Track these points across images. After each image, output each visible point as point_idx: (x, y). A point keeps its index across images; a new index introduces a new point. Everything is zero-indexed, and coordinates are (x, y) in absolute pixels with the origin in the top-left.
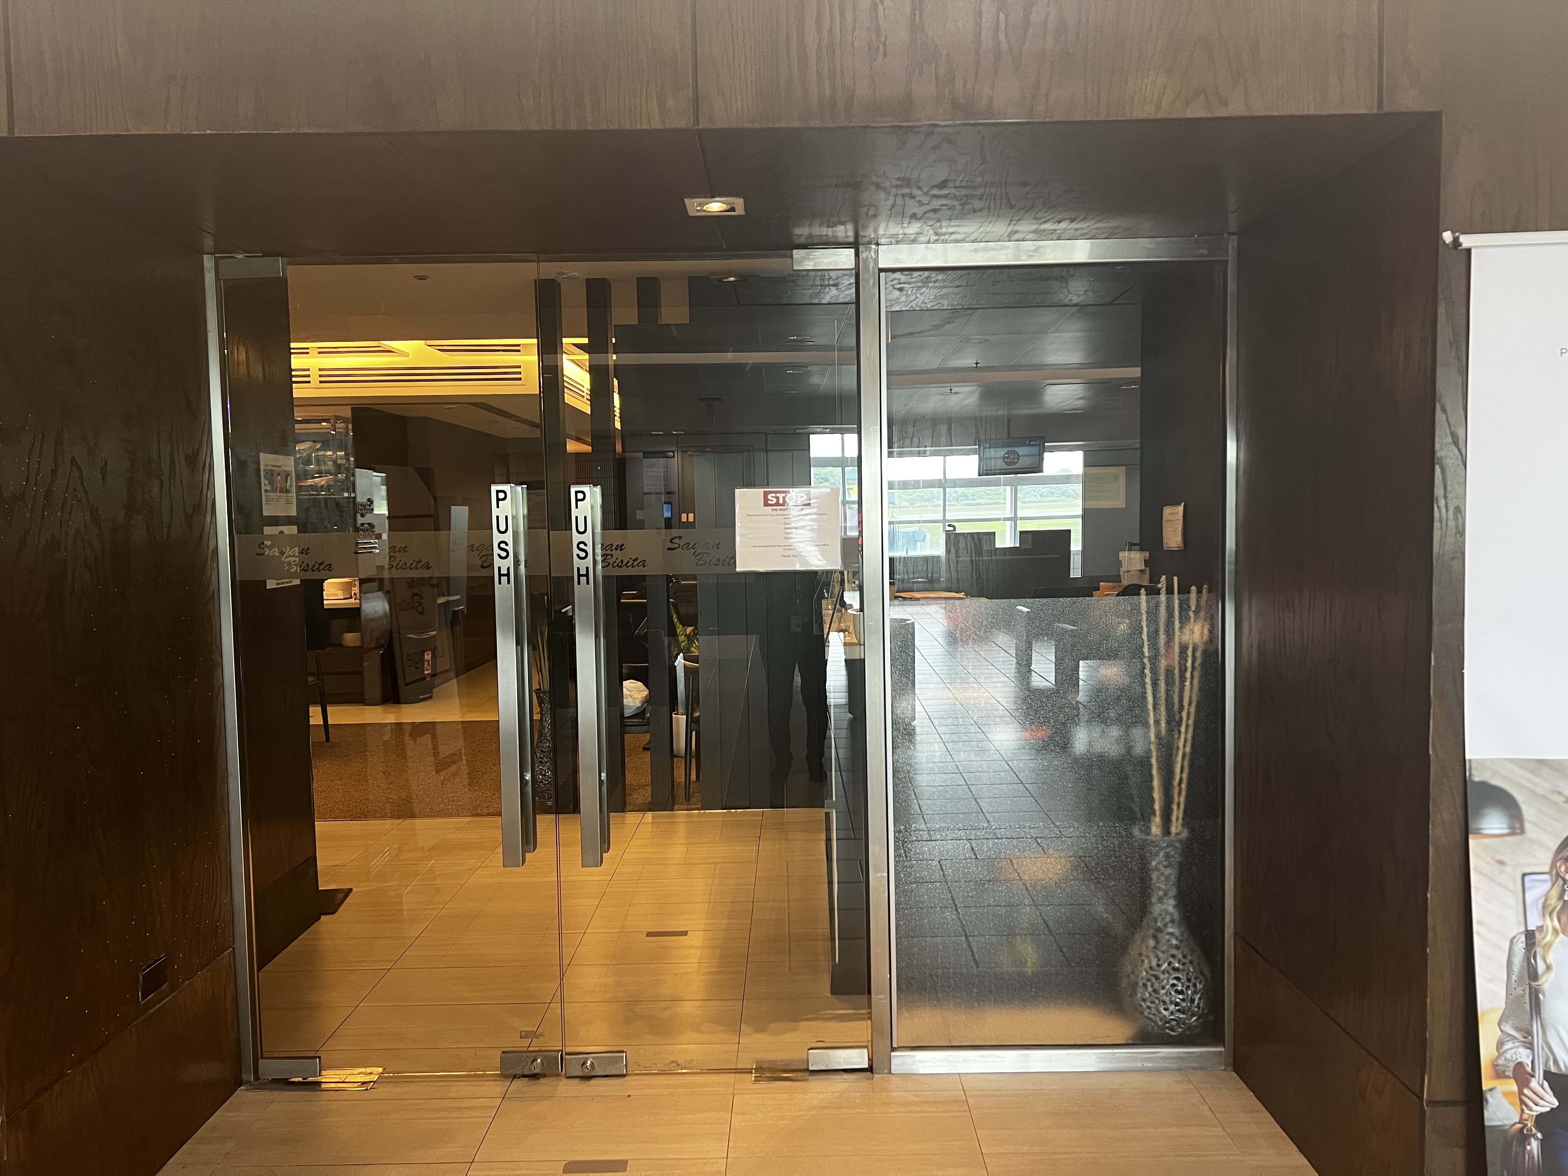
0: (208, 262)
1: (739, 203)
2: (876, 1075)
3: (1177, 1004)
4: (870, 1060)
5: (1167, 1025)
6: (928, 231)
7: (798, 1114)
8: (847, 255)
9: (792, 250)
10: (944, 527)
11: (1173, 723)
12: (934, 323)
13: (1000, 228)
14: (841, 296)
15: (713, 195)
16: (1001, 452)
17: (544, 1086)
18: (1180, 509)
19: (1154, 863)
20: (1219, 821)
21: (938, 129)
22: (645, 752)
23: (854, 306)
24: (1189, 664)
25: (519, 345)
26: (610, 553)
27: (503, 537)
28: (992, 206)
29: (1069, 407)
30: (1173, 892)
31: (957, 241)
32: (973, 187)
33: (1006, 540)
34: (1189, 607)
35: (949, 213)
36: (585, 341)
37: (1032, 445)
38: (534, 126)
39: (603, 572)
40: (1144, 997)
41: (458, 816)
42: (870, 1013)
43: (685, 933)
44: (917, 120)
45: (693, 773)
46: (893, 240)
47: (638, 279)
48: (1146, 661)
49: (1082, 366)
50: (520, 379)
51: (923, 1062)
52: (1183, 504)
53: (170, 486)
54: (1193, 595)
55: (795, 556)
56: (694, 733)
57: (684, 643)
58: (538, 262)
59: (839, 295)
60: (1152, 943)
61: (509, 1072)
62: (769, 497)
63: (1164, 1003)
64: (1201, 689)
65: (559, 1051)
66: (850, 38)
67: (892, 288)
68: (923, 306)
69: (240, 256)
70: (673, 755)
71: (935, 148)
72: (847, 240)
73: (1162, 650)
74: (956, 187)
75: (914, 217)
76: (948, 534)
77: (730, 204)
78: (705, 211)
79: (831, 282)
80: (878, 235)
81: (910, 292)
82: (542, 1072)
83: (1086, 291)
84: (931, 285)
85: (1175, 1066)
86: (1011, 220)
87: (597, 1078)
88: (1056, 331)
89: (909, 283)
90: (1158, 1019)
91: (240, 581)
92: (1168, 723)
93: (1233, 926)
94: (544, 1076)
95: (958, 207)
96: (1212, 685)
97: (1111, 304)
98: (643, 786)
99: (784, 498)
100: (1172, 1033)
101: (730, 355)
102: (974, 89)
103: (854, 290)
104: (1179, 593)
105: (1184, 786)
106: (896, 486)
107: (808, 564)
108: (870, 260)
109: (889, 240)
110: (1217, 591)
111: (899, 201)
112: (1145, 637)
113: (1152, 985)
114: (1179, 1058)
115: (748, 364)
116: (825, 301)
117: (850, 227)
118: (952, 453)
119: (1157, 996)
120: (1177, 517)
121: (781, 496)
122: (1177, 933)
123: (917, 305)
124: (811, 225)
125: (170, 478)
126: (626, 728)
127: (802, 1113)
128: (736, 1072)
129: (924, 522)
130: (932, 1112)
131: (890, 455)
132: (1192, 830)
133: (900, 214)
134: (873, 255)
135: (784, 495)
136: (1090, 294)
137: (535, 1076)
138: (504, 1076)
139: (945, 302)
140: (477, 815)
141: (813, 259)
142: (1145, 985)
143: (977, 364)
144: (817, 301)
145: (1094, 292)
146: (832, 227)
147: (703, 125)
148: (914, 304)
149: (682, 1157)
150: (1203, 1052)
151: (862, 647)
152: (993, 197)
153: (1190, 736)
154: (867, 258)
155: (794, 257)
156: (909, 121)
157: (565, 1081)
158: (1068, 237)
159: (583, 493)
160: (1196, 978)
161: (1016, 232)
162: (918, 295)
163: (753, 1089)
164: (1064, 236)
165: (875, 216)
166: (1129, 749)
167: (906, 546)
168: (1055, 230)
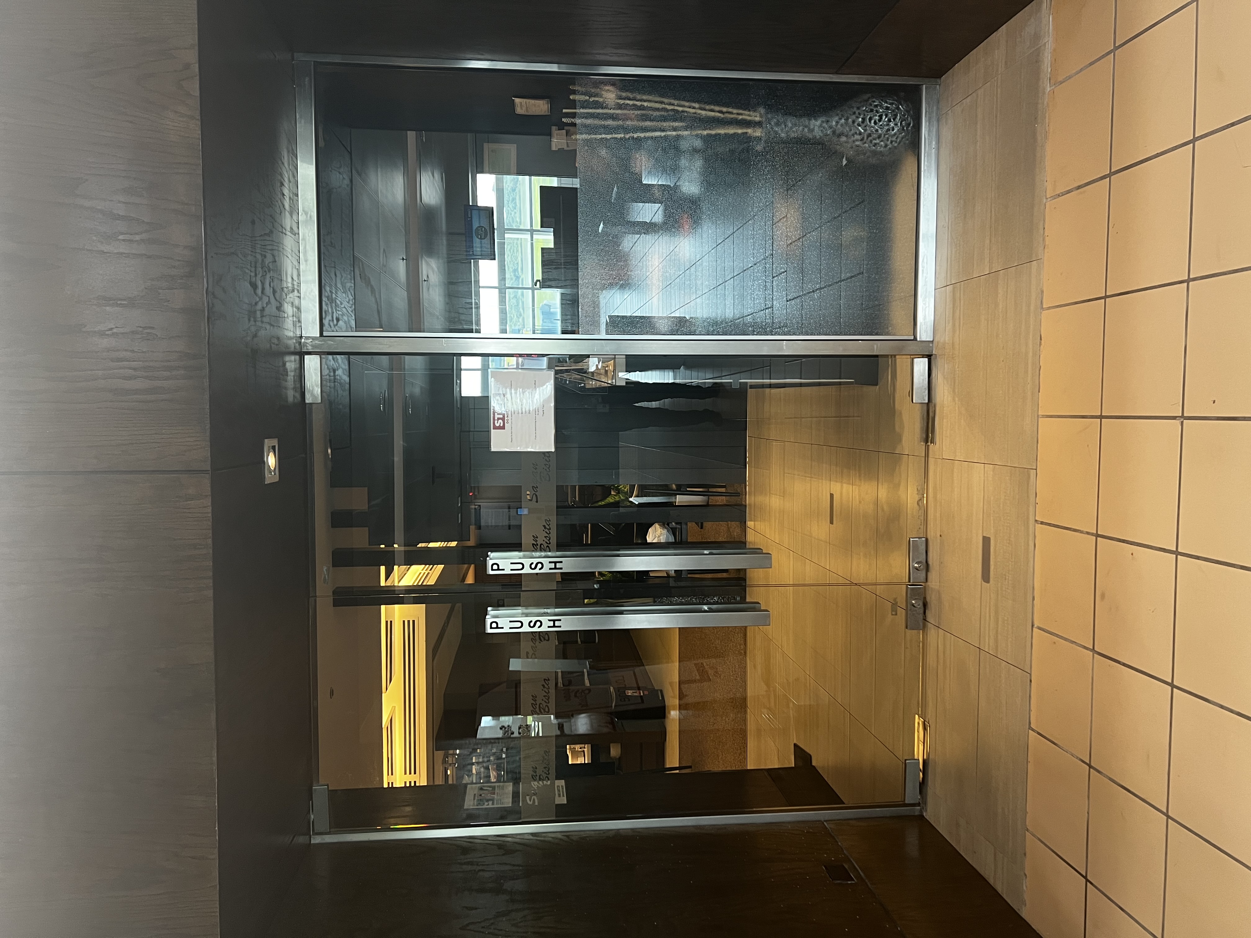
0: (317, 840)
1: (268, 443)
2: (934, 352)
3: (889, 121)
4: (923, 356)
5: (905, 128)
6: (290, 297)
7: (957, 411)
8: (310, 361)
9: (306, 404)
10: (537, 289)
11: (676, 116)
12: (370, 294)
13: (288, 242)
14: (344, 367)
15: (262, 463)
16: (477, 242)
17: (932, 599)
18: (517, 100)
19: (783, 135)
20: (751, 83)
21: (210, 289)
22: (704, 527)
23: (351, 356)
24: (631, 102)
25: (387, 622)
26: (539, 545)
27: (526, 624)
28: (269, 247)
29: (440, 184)
30: (805, 120)
31: (299, 275)
32: (256, 263)
33: (547, 239)
34: (586, 101)
35: (276, 280)
36: (383, 568)
37: (471, 215)
38: (210, 593)
39: (553, 551)
40: (883, 145)
41: (746, 667)
42: (891, 355)
43: (832, 495)
44: (204, 304)
45: (720, 490)
46: (298, 325)
47: (332, 527)
48: (627, 136)
49: (406, 173)
50: (414, 621)
51: (925, 316)
52: (513, 98)
53: (483, 865)
54: (577, 97)
55: (543, 407)
56: (688, 489)
57: (621, 496)
58: (316, 596)
59: (342, 369)
60: (843, 139)
61: (921, 624)
62: (497, 425)
63: (888, 130)
64: (650, 93)
65: (907, 587)
66: (138, 354)
67: (336, 327)
68: (351, 302)
69: (312, 817)
70: (707, 505)
71: (225, 291)
72: (298, 361)
73: (620, 123)
74: (256, 275)
75: (279, 308)
76: (542, 287)
77: (269, 450)
78: (275, 469)
79: (332, 374)
80: (294, 337)
81: (340, 313)
82: (922, 600)
83: (340, 173)
84: (334, 296)
85: (935, 123)
86: (282, 233)
87: (928, 560)
88: (376, 193)
89: (333, 313)
90: (900, 136)
91: (556, 817)
92: (675, 120)
93: (831, 75)
94: (925, 598)
95: (272, 274)
96: (646, 85)
97: (351, 153)
98: (728, 528)
99: (498, 414)
100: (911, 125)
101: (396, 459)
102: (179, 261)
103: (338, 356)
104: (576, 109)
105: (725, 110)
106: (504, 327)
107: (550, 397)
108: (314, 343)
109: (297, 328)
110: (574, 78)
111: (266, 319)
112: (609, 136)
113: (875, 139)
114: (929, 120)
115: (403, 446)
116: (347, 379)
117: (287, 358)
118: (477, 282)
119: (883, 135)
120: (524, 104)
121: (497, 416)
122: (837, 118)
123: (350, 307)
124: (286, 388)
125: (477, 865)
126: (683, 540)
127: (957, 409)
128: (928, 457)
129: (533, 305)
130: (960, 310)
131: (478, 331)
132: (758, 104)
133: (277, 319)
134: (309, 341)
135: (496, 414)
136: (342, 170)
137: (925, 605)
138: (924, 627)
139: (348, 285)
140: (745, 653)
141: (313, 387)
142: (875, 145)
143: (403, 259)
144: (348, 386)
145: (340, 167)
146: (287, 372)
147: (208, 467)
148: (350, 310)
149: (982, 497)
150: (925, 102)
151: (616, 357)
152: (264, 247)
153: (687, 104)
154: (312, 346)
155: (311, 402)
156: (204, 311)
157: (929, 583)
158: (295, 187)
159: (493, 565)
160: (871, 105)
161: (291, 228)
162: (343, 306)
163: (939, 444)
164: (294, 191)
165: (278, 338)
166: (695, 151)
167: (552, 320)
168: (290, 198)
